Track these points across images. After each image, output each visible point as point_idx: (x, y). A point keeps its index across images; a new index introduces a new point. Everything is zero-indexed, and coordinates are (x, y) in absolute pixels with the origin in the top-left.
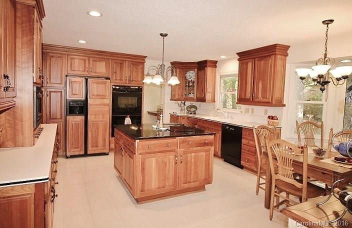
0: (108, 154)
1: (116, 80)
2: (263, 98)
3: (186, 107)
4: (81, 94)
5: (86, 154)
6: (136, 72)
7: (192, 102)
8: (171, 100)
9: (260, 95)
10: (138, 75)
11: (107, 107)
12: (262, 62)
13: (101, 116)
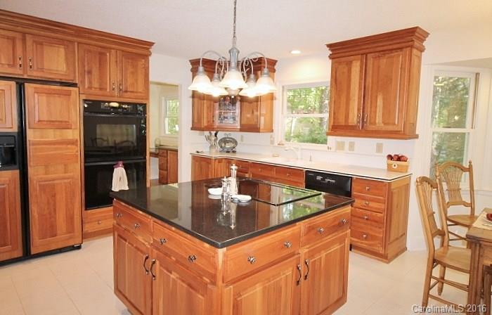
0: (79, 248)
1: (90, 88)
2: (385, 124)
3: (218, 141)
4: (9, 118)
5: (27, 255)
6: (132, 73)
7: (227, 133)
8: (192, 129)
9: (379, 119)
10: (136, 80)
11: (74, 147)
12: (384, 61)
13: (61, 168)
